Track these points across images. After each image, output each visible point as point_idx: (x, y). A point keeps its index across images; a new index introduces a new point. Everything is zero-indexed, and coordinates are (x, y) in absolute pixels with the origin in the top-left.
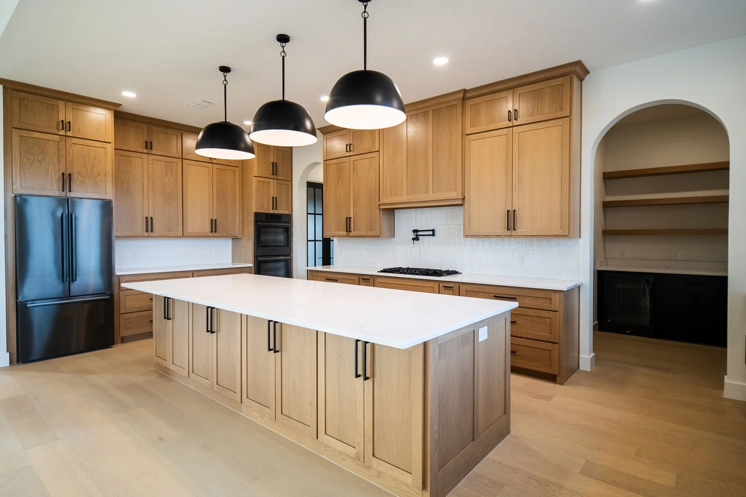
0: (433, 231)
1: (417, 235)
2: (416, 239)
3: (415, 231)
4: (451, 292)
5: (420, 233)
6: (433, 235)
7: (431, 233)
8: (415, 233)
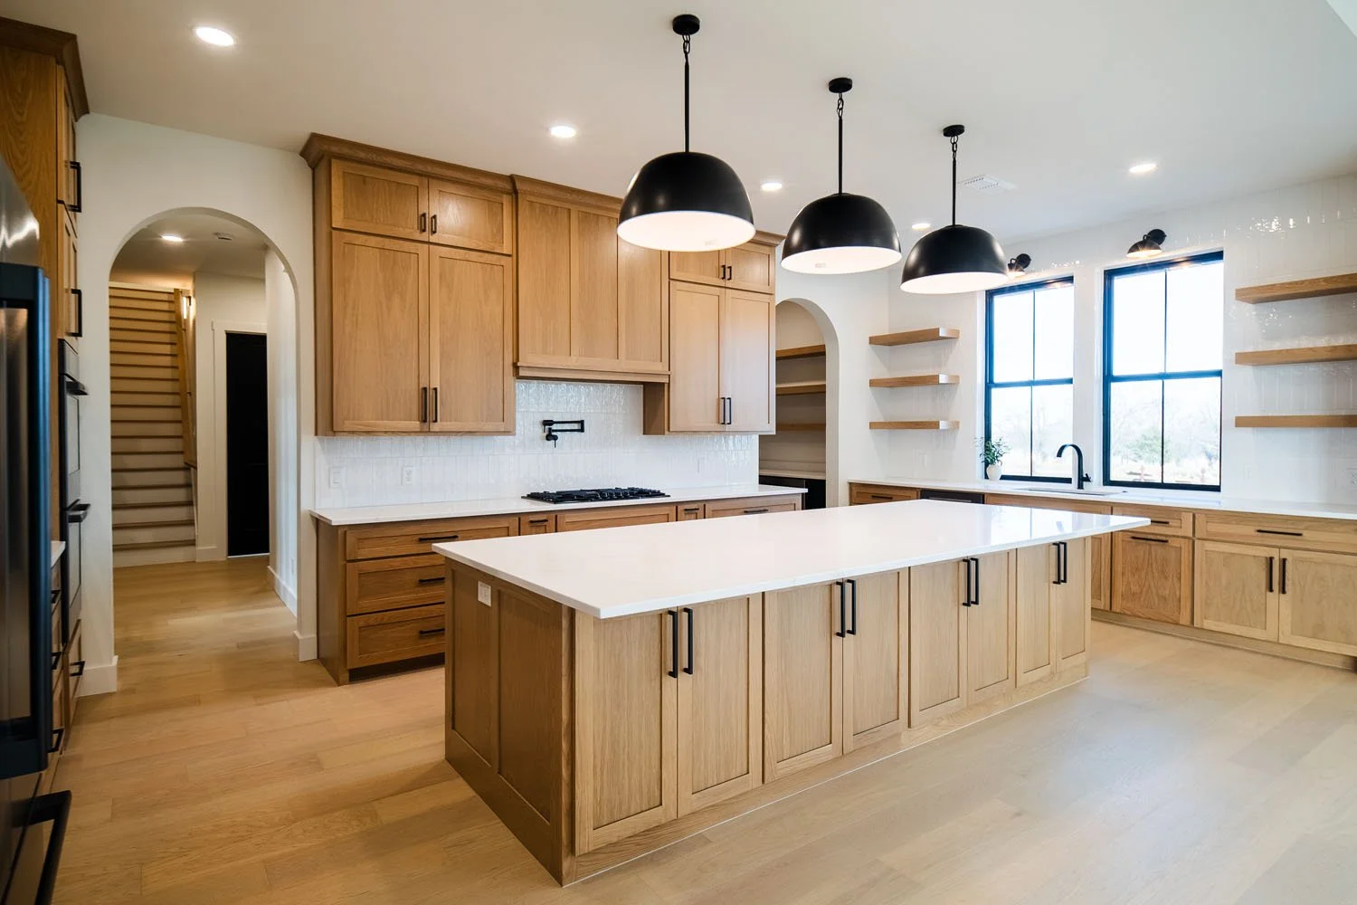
0: (582, 423)
1: (550, 430)
2: (550, 437)
3: (547, 423)
4: (694, 516)
5: (554, 427)
6: (582, 430)
7: (576, 426)
8: (547, 427)
